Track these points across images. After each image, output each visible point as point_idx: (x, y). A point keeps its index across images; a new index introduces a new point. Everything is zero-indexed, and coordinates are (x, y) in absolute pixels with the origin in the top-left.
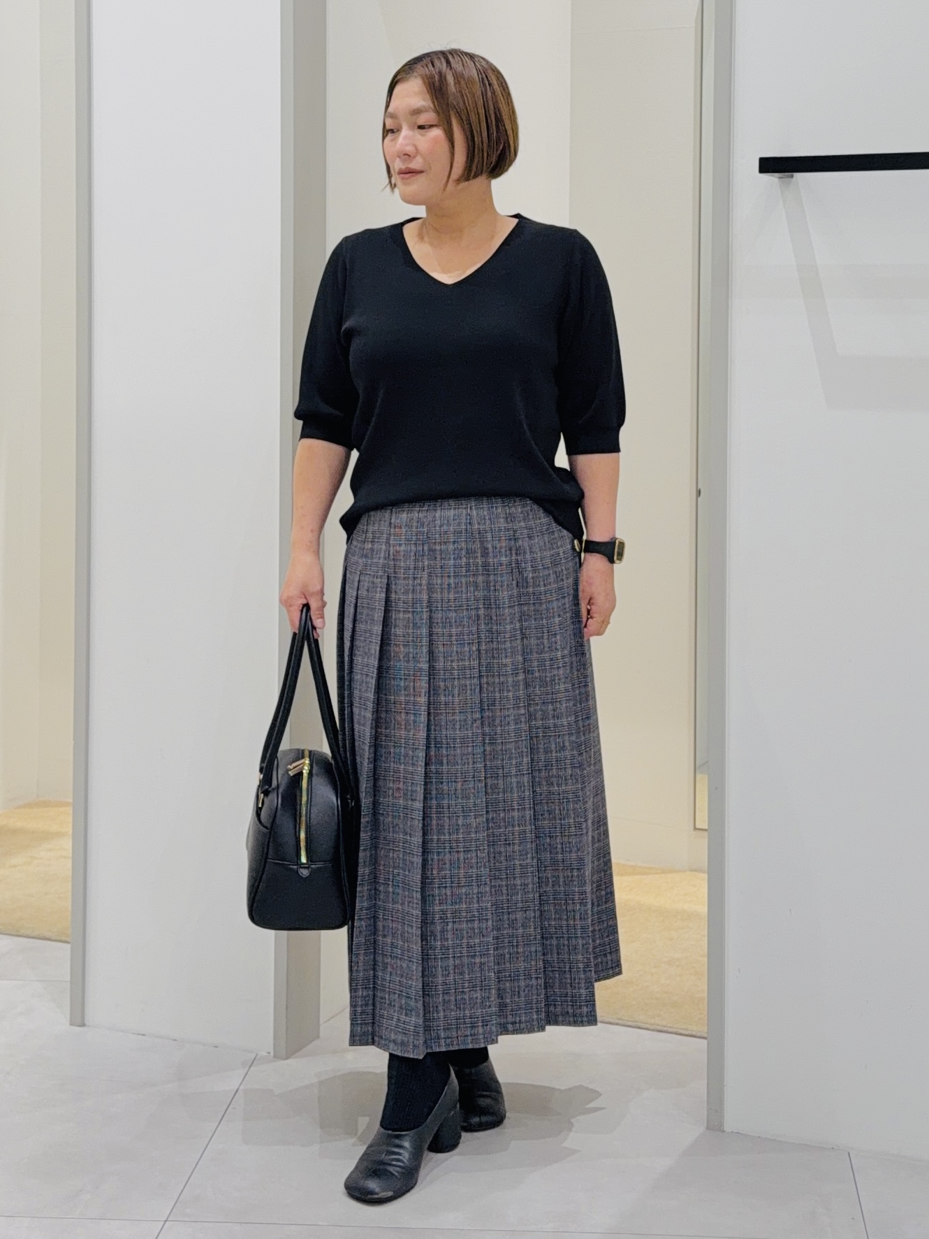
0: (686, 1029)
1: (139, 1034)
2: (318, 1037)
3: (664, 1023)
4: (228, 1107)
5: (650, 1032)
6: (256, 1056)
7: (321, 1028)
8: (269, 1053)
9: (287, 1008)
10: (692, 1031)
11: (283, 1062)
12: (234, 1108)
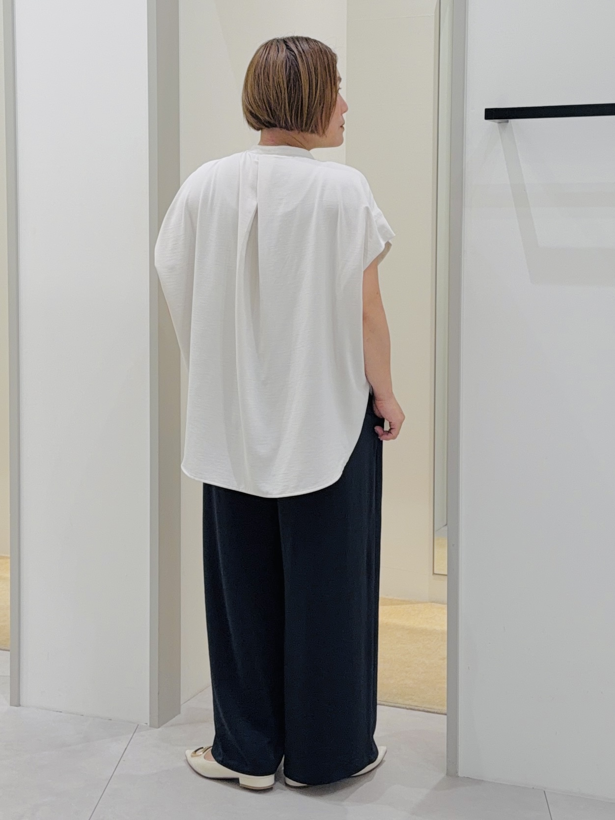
0: (431, 709)
1: (57, 711)
2: (180, 713)
3: (416, 704)
4: (120, 760)
5: (405, 710)
6: (138, 725)
7: (182, 707)
8: (147, 724)
9: (158, 694)
10: (434, 709)
11: (156, 729)
12: (124, 761)
